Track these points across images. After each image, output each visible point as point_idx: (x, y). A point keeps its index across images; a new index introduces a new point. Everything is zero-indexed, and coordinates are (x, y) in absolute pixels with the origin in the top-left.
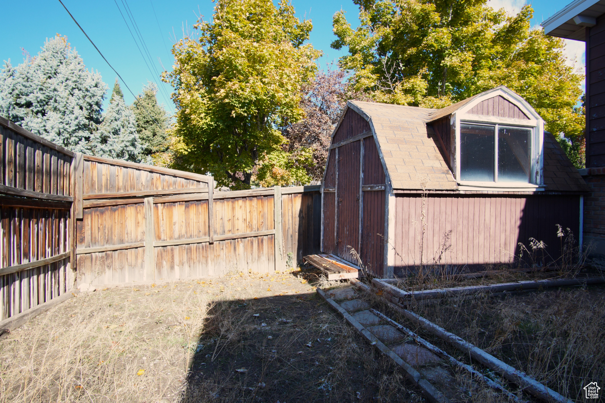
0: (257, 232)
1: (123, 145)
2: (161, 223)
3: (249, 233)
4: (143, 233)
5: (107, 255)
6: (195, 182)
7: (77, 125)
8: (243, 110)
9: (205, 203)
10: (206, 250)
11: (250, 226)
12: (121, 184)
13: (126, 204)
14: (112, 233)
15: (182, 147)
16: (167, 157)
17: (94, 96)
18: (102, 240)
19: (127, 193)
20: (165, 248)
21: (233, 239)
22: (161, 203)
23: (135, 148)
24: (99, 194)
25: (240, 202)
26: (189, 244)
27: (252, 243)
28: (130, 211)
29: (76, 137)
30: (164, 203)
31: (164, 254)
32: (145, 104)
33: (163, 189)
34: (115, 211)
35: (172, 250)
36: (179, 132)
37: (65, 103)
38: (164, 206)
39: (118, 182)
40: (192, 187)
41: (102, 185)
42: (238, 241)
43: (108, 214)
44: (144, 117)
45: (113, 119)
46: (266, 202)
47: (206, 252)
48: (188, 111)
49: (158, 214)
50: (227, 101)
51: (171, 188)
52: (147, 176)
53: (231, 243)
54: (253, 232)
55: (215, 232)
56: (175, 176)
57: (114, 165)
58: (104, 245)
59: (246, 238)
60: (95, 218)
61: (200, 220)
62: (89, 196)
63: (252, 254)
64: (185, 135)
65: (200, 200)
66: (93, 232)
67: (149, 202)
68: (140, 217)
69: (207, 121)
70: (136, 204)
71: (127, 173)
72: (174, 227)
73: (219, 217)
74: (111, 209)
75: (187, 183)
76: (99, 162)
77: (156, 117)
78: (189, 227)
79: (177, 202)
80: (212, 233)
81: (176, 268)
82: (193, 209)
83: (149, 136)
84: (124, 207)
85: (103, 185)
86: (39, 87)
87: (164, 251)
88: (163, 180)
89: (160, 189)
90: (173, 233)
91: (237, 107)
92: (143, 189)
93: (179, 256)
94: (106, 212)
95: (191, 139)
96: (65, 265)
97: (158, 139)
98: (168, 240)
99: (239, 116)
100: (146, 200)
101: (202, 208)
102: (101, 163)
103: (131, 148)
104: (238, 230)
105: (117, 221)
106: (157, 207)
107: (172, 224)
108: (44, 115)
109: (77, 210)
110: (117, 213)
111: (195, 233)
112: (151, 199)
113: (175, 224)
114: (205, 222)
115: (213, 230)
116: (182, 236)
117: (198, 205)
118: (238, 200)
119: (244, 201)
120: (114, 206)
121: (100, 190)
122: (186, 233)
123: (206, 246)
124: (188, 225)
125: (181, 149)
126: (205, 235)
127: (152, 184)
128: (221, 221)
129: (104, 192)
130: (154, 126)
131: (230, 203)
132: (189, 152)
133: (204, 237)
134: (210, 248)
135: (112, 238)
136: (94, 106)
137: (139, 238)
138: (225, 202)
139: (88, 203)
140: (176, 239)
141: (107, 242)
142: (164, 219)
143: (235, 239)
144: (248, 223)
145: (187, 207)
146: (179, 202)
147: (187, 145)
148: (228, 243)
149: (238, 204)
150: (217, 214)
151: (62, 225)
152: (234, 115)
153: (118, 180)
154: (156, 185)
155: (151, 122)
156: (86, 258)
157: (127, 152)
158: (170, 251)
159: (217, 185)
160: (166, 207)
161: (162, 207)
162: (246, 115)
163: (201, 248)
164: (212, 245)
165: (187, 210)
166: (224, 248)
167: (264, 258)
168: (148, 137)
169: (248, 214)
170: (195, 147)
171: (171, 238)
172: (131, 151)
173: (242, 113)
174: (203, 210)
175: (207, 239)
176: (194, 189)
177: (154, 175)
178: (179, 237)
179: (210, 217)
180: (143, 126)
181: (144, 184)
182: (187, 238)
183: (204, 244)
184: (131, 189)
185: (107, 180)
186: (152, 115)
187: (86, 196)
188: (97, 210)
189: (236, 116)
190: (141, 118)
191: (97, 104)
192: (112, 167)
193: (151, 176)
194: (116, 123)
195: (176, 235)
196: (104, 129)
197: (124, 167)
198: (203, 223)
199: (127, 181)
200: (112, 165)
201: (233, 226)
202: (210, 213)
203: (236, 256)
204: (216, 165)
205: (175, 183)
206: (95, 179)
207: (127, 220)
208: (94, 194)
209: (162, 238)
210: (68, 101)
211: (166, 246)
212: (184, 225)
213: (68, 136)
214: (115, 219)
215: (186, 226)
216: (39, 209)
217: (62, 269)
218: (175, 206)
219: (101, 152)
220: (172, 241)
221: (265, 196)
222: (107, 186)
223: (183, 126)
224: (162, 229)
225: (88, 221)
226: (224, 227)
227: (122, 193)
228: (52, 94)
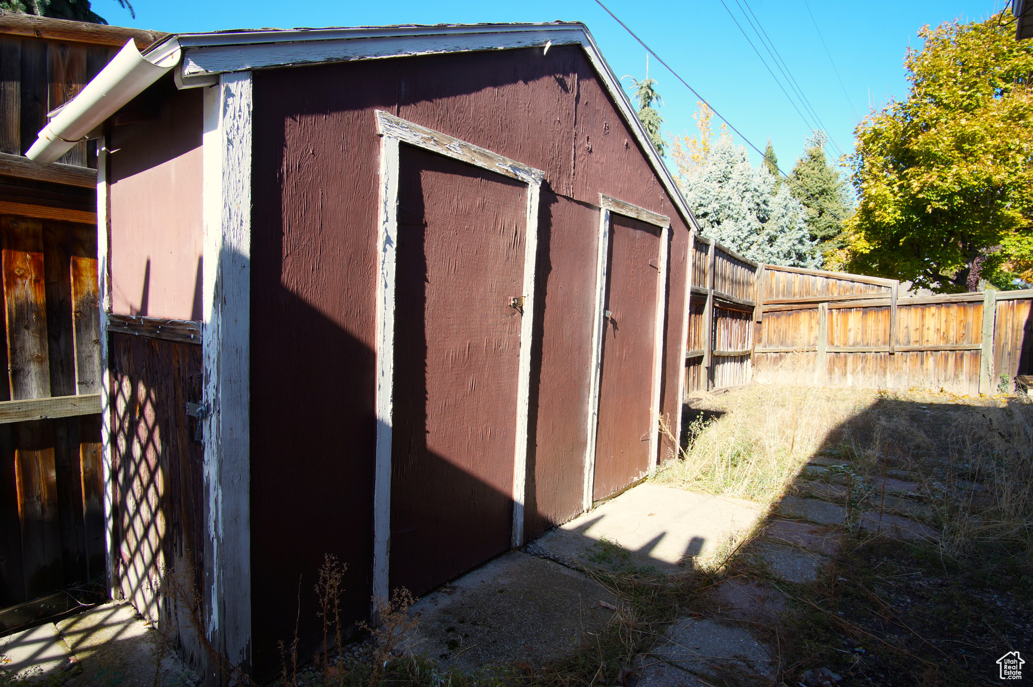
0: (954, 345)
1: (790, 244)
2: (835, 328)
3: (942, 344)
4: (816, 338)
5: (780, 356)
6: (876, 287)
7: (749, 231)
8: (943, 203)
9: (886, 309)
10: (885, 361)
11: (945, 337)
12: (797, 290)
13: (801, 310)
14: (786, 336)
15: (863, 246)
16: (843, 256)
17: (762, 194)
18: (777, 342)
19: (802, 298)
20: (838, 354)
21: (920, 351)
22: (836, 309)
23: (803, 245)
24: (777, 299)
25: (933, 309)
26: (865, 352)
27: (947, 358)
28: (804, 316)
29: (748, 242)
30: (840, 309)
31: (837, 361)
32: (808, 171)
33: (839, 294)
34: (790, 315)
35: (845, 357)
36: (859, 227)
37: (738, 210)
38: (839, 312)
39: (794, 288)
40: (872, 292)
41: (779, 292)
42: (927, 354)
43: (783, 318)
44: (807, 190)
45: (780, 215)
46: (971, 311)
47: (885, 363)
48: (871, 205)
49: (832, 320)
50: (920, 196)
51: (848, 294)
52: (823, 282)
53: (917, 355)
54: (948, 345)
55: (897, 342)
56: (853, 281)
57: (791, 273)
58: (778, 347)
59: (939, 351)
60: (772, 322)
61: (880, 328)
62: (768, 301)
63: (945, 371)
64: (867, 229)
65: (881, 307)
66: (770, 334)
67: (823, 308)
68: (813, 322)
69: (896, 215)
70: (810, 309)
71: (803, 280)
72: (848, 333)
73: (903, 326)
74: (787, 313)
75: (867, 288)
76: (777, 271)
77: (825, 186)
78: (866, 335)
79: (853, 308)
80: (893, 343)
81: (848, 375)
82: (871, 317)
83: (814, 216)
84: (799, 312)
85: (781, 291)
86: (716, 197)
87: (837, 357)
88: (840, 286)
89: (836, 295)
90: (847, 340)
91: (935, 201)
92: (818, 295)
93: (853, 364)
94: (782, 317)
95: (875, 234)
96: (747, 360)
97: (827, 218)
98: (842, 346)
99: (935, 210)
100: (820, 305)
101: (882, 316)
102: (779, 271)
103: (799, 247)
104: (927, 341)
105: (791, 325)
106: (832, 313)
107: (846, 331)
108: (719, 223)
109: (757, 314)
110: (791, 317)
111: (873, 341)
112: (826, 304)
113: (850, 330)
114: (885, 330)
115: (894, 339)
116: (857, 344)
117: (878, 311)
118: (929, 307)
119: (938, 308)
120: (789, 310)
121: (777, 296)
122: (862, 340)
123: (884, 356)
124: (864, 332)
125: (862, 248)
126: (885, 344)
127: (828, 289)
128: (905, 330)
129: (781, 298)
130: (821, 200)
131: (919, 311)
132: (871, 250)
133: (883, 346)
134: (890, 359)
135: (786, 341)
136: (761, 205)
137: (812, 342)
138: (912, 308)
139: (766, 308)
140: (850, 346)
141: (782, 344)
142: (839, 325)
143: (923, 351)
144: (942, 334)
145: (865, 313)
146: (856, 308)
147: (869, 241)
148: (913, 355)
149: (930, 311)
150: (901, 322)
151: (747, 325)
152: (930, 211)
153: (794, 286)
154: (832, 291)
155: (817, 195)
156: (763, 357)
157: (793, 251)
158: (843, 358)
159: (912, 286)
160: (841, 313)
161: (837, 313)
162: (946, 208)
163: (879, 357)
164: (892, 356)
165: (864, 316)
166: (908, 360)
167: (963, 377)
168: (813, 218)
169: (943, 324)
170: (879, 244)
171: (845, 345)
172: (799, 250)
173: (941, 207)
174: (884, 317)
175: (887, 349)
176: (874, 294)
177: (830, 280)
178: (854, 345)
179: (892, 325)
180: (806, 202)
181: (819, 290)
182: (863, 346)
183: (883, 354)
184: (806, 295)
185: (784, 286)
186: (818, 184)
187: (765, 301)
188: (774, 314)
189: (932, 211)
190: (803, 192)
191: (764, 202)
192: (789, 274)
193: (827, 282)
194: (784, 220)
195: (851, 342)
196: (770, 228)
197: (801, 274)
198: (883, 332)
199: (802, 287)
200: (789, 272)
201: (922, 336)
202: (892, 320)
203: (923, 370)
204: (908, 263)
205: (852, 288)
206: (774, 286)
207: (801, 325)
208: (772, 300)
209: (836, 344)
210: (741, 208)
211: (839, 352)
212: (860, 332)
213: (740, 242)
214: (789, 323)
215: (862, 334)
216: (737, 312)
217: (746, 361)
218: (851, 312)
219: (770, 255)
220: (845, 347)
221: (969, 302)
222: (784, 292)
223: (865, 220)
224: (835, 335)
225: (765, 324)
226: (908, 337)
227: (797, 298)
228: (726, 203)
